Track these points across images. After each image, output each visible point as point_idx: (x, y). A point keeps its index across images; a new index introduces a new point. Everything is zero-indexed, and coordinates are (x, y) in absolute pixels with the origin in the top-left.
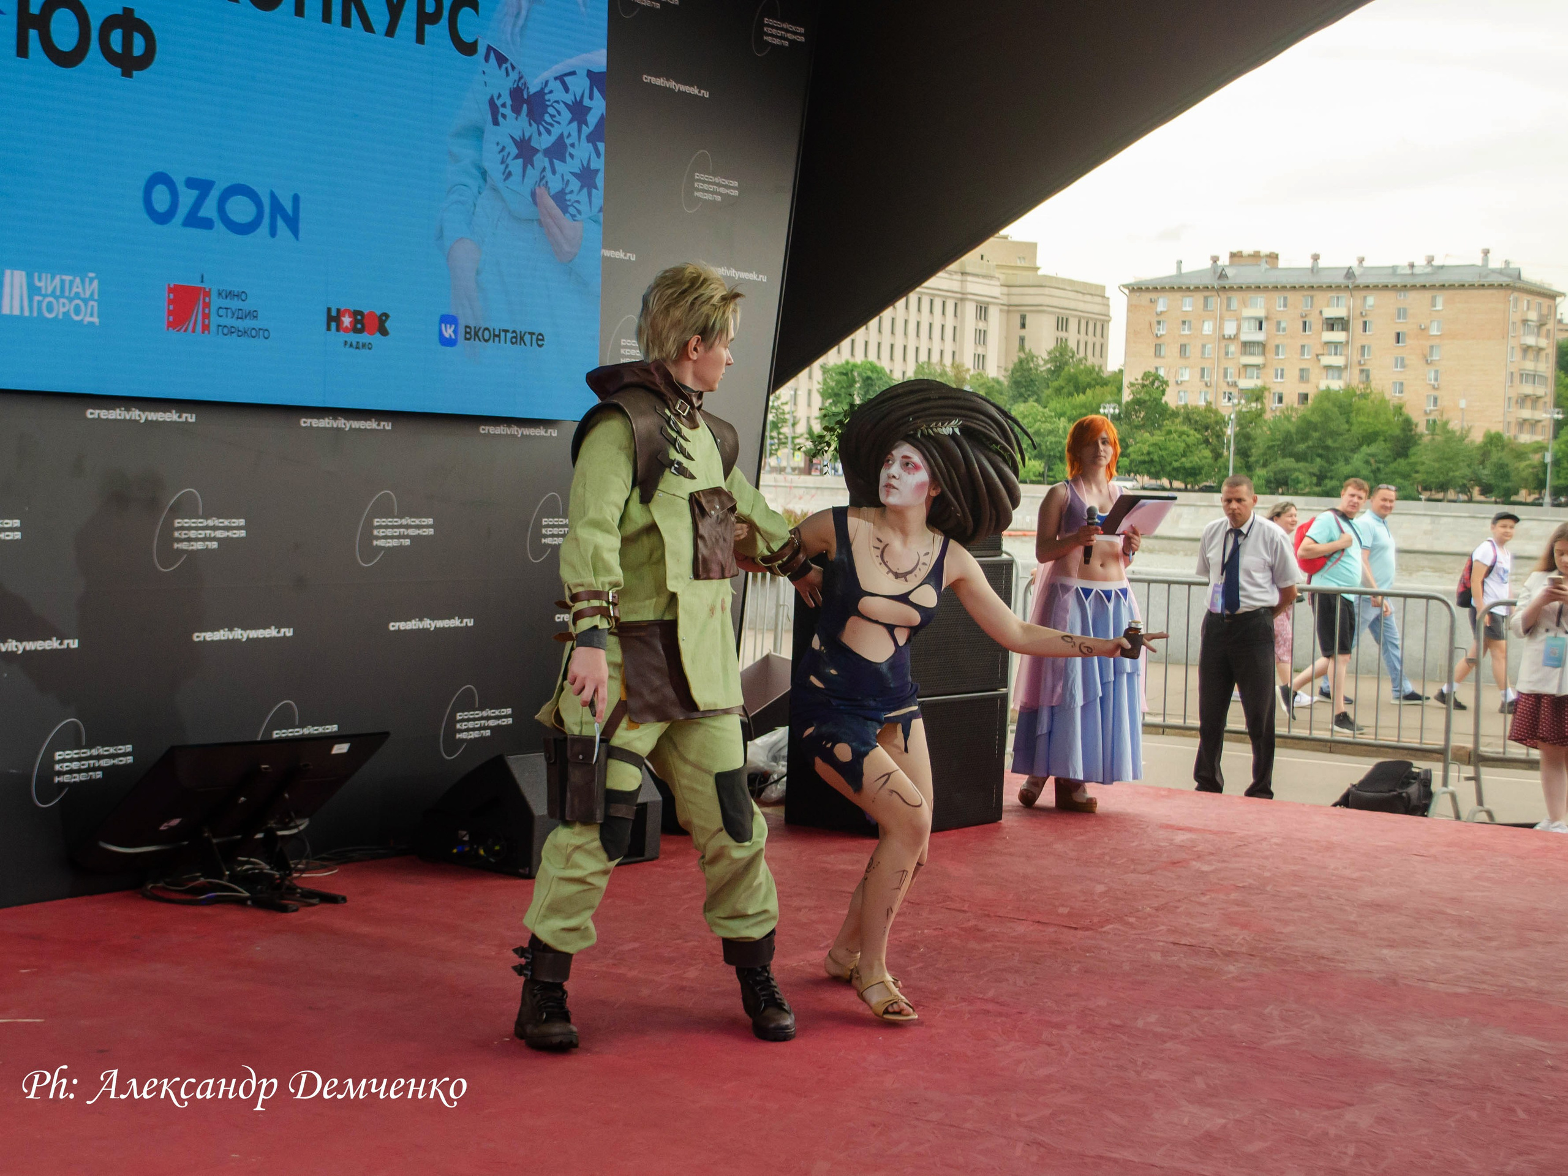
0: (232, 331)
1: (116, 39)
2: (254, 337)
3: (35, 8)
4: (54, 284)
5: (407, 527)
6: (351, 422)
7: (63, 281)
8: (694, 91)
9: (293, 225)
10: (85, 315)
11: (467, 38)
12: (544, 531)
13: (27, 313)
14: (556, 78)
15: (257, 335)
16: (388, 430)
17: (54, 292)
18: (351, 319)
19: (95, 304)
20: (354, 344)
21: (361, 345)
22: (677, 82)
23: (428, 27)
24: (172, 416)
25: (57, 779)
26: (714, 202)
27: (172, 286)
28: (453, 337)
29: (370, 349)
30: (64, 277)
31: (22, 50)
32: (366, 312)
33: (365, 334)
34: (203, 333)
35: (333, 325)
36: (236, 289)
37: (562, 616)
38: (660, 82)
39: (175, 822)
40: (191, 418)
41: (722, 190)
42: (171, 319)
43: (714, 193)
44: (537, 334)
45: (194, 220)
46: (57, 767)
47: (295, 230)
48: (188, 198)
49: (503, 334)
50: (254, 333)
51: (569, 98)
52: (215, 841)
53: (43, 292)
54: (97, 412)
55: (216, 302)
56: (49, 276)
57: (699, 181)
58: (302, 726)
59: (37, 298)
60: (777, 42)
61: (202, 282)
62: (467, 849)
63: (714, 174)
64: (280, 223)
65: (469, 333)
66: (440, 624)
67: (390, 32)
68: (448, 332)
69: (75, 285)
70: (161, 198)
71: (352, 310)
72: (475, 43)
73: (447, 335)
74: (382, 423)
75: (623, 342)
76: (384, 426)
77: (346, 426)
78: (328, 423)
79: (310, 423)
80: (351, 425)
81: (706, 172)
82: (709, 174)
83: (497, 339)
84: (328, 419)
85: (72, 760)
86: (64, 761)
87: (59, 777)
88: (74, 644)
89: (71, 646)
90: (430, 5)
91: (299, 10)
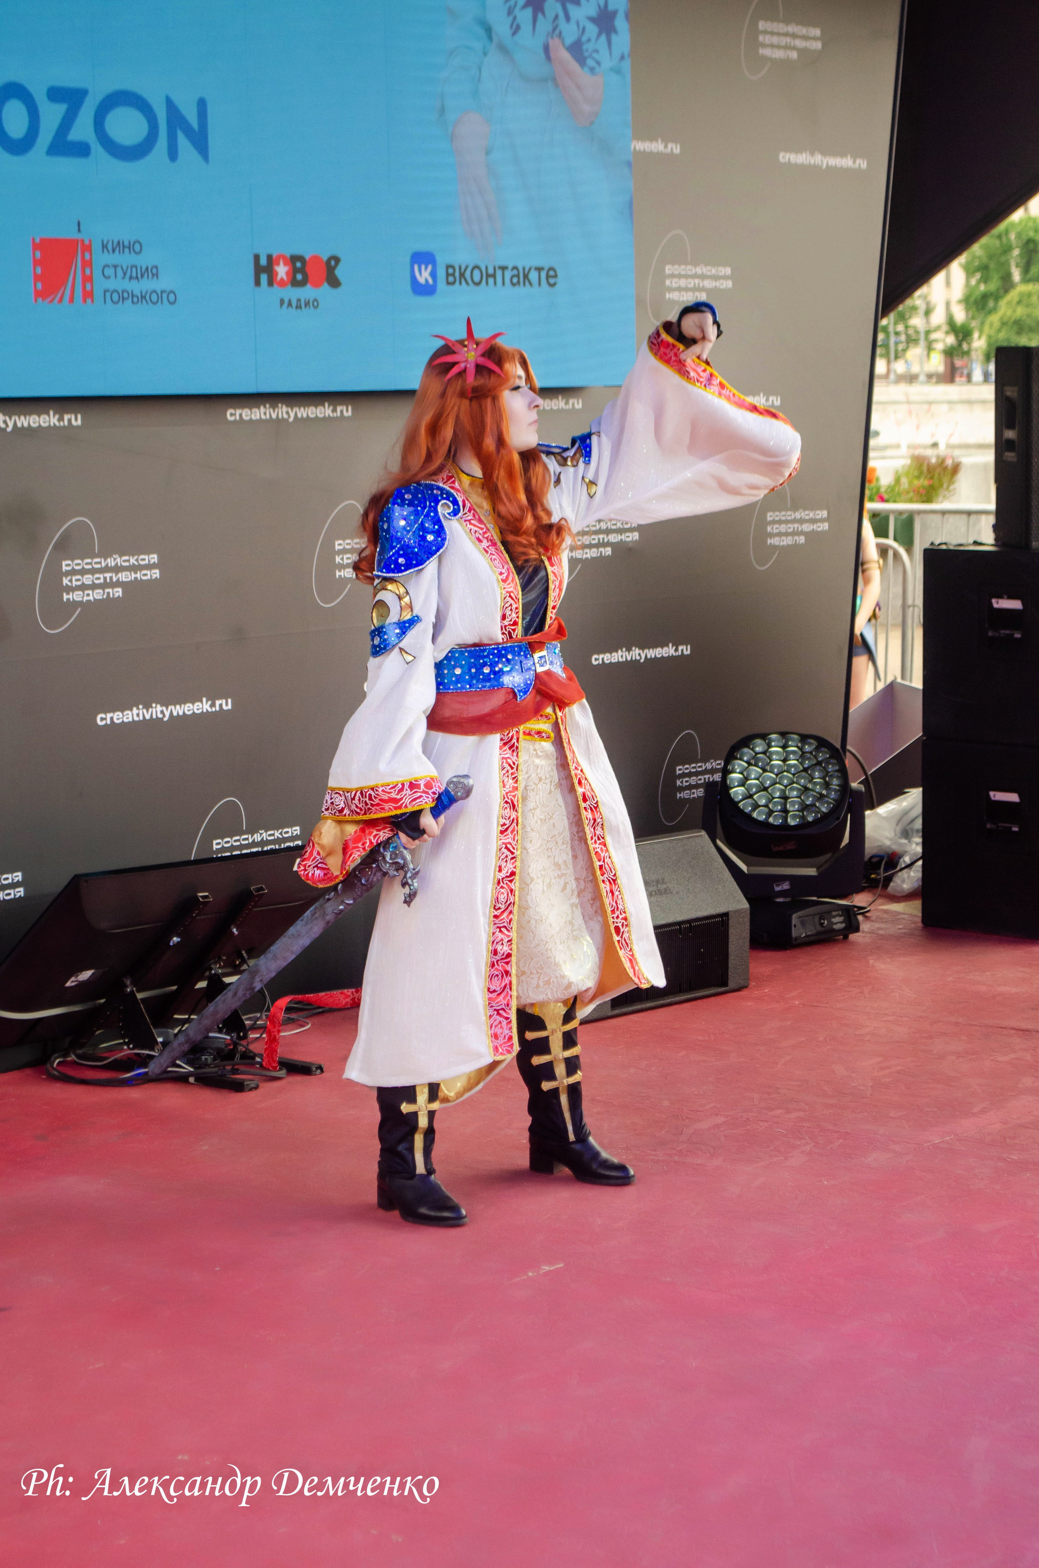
0: (123, 296)
2: (155, 303)
6: (296, 409)
9: (200, 142)
15: (160, 298)
16: (348, 418)
20: (294, 304)
21: (303, 306)
24: (49, 420)
26: (788, 60)
27: (37, 241)
28: (431, 281)
29: (316, 307)
32: (307, 257)
33: (308, 286)
34: (84, 301)
35: (264, 278)
36: (127, 238)
37: (601, 656)
39: (86, 975)
40: (76, 420)
41: (799, 43)
42: (39, 286)
43: (787, 47)
49: (499, 273)
50: (154, 297)
52: (140, 996)
55: (100, 259)
57: (765, 32)
58: (252, 831)
61: (79, 230)
63: (787, 21)
64: (182, 141)
65: (453, 275)
68: (424, 276)
71: (288, 255)
73: (422, 280)
74: (339, 408)
75: (669, 269)
76: (342, 412)
77: (289, 416)
78: (265, 414)
79: (241, 415)
80: (296, 414)
81: (774, 19)
82: (778, 21)
83: (491, 280)
84: (265, 407)
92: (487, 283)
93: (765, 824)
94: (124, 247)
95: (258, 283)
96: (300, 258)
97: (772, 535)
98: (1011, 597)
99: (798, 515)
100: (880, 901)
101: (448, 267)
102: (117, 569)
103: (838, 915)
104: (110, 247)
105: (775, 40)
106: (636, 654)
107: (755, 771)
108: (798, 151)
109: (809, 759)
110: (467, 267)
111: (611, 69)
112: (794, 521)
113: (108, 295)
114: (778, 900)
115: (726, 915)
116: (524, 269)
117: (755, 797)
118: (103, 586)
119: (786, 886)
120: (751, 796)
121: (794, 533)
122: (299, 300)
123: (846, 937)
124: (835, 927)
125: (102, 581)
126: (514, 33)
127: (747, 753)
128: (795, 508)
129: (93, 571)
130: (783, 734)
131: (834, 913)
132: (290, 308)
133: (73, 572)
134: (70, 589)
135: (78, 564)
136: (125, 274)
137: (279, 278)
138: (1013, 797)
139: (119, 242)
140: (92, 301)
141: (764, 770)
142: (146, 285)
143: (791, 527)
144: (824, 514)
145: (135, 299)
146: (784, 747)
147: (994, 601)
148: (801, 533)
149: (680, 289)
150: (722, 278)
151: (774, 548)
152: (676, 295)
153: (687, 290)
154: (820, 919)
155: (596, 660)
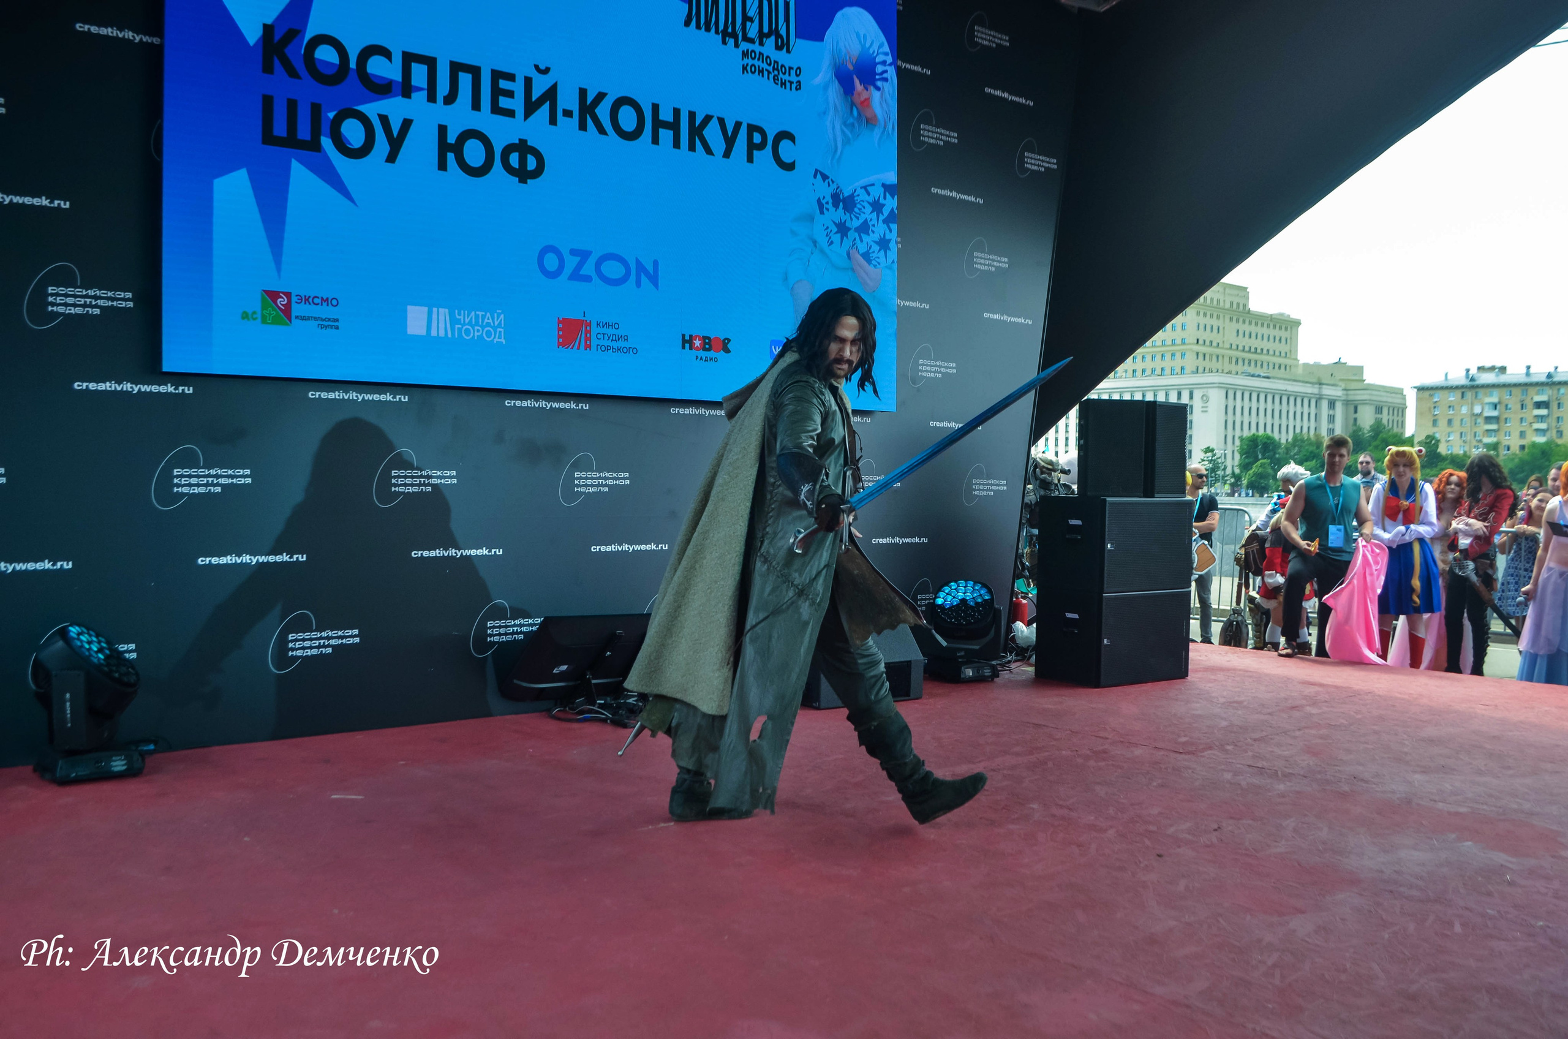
0: (608, 348)
3: (451, 139)
4: (470, 317)
6: (709, 410)
7: (477, 316)
8: (971, 198)
9: (654, 280)
10: (495, 337)
11: (786, 158)
13: (450, 335)
14: (861, 188)
17: (470, 323)
19: (502, 330)
20: (704, 359)
21: (709, 358)
22: (958, 192)
23: (755, 152)
24: (571, 404)
25: (489, 640)
30: (477, 313)
31: (442, 166)
34: (586, 349)
35: (687, 345)
36: (611, 320)
38: (945, 192)
39: (564, 668)
40: (586, 407)
41: (995, 264)
42: (561, 340)
43: (989, 265)
45: (576, 276)
46: (489, 631)
47: (656, 285)
48: (571, 262)
50: (625, 350)
51: (871, 199)
52: (594, 681)
53: (462, 322)
55: (595, 330)
56: (466, 312)
59: (457, 326)
61: (584, 316)
64: (644, 278)
67: (727, 154)
69: (487, 317)
70: (551, 261)
72: (793, 164)
75: (920, 361)
77: (706, 413)
78: (692, 411)
79: (678, 411)
80: (709, 413)
84: (692, 408)
85: (500, 627)
86: (494, 627)
87: (490, 638)
88: (499, 552)
89: (498, 553)
90: (757, 138)
91: (655, 140)
94: (609, 325)
95: (683, 347)
97: (975, 490)
98: (1077, 519)
99: (990, 482)
100: (1024, 666)
102: (606, 478)
103: (989, 669)
104: (601, 325)
105: (983, 261)
106: (897, 540)
108: (994, 313)
109: (976, 593)
111: (886, 267)
112: (988, 484)
113: (599, 347)
114: (960, 660)
115: (910, 661)
118: (598, 485)
119: (962, 653)
121: (987, 490)
122: (706, 357)
123: (993, 680)
124: (986, 674)
125: (597, 483)
126: (830, 245)
127: (947, 589)
128: (988, 479)
129: (592, 478)
130: (966, 581)
131: (985, 668)
133: (581, 478)
134: (578, 486)
135: (584, 474)
136: (609, 338)
137: (696, 346)
138: (1076, 616)
139: (606, 323)
140: (590, 350)
141: (954, 597)
142: (621, 344)
143: (986, 487)
144: (1005, 482)
145: (614, 350)
146: (965, 587)
147: (1069, 520)
148: (992, 490)
149: (927, 371)
150: (951, 368)
151: (977, 496)
152: (924, 374)
153: (931, 372)
154: (978, 670)
155: (874, 541)
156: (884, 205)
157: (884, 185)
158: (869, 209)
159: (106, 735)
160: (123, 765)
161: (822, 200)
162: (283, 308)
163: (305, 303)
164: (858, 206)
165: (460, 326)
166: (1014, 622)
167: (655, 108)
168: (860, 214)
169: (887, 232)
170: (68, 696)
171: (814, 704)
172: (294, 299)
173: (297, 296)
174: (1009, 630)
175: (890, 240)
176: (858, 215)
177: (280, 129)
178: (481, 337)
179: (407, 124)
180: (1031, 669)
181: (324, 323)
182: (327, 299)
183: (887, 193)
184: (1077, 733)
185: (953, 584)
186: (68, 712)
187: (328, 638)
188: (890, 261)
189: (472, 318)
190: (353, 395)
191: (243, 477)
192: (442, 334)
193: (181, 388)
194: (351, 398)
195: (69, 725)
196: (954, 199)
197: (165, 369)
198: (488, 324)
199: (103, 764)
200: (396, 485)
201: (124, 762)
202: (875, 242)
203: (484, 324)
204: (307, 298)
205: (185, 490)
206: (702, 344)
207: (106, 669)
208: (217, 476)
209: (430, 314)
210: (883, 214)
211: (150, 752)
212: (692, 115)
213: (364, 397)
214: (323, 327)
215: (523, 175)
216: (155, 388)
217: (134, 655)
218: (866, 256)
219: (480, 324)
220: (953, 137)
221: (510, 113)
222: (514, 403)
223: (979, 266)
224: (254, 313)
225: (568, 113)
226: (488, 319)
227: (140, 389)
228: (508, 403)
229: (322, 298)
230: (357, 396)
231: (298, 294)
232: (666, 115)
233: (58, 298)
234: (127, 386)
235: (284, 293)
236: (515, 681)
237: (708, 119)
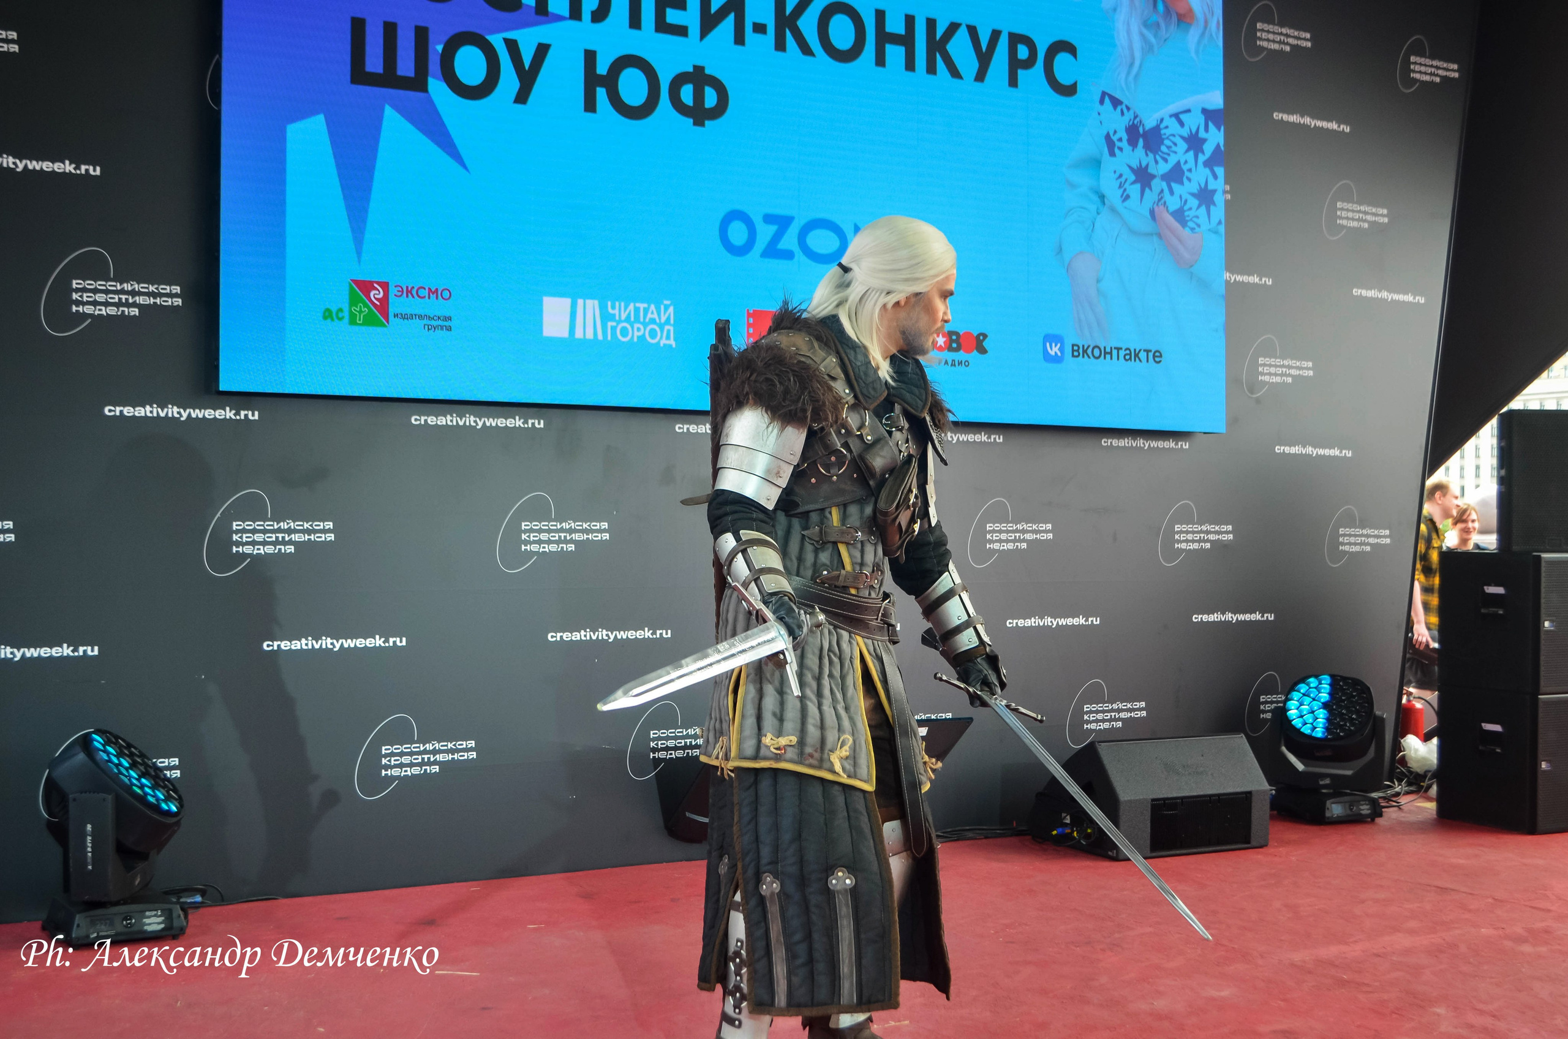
1: (687, 94)
3: (602, 69)
5: (1024, 531)
6: (958, 435)
7: (637, 310)
8: (1333, 126)
10: (661, 338)
11: (1064, 79)
12: (1177, 537)
13: (600, 337)
14: (1171, 116)
16: (1000, 443)
17: (628, 319)
18: (944, 339)
19: (672, 328)
20: (950, 363)
22: (1313, 117)
23: (1021, 73)
25: (652, 755)
26: (1360, 229)
27: (751, 311)
28: (1059, 354)
30: (638, 305)
31: (590, 105)
32: (961, 334)
33: (961, 352)
37: (1200, 616)
38: (1294, 118)
41: (1369, 218)
43: (1359, 220)
44: (1153, 352)
45: (772, 251)
46: (652, 744)
48: (765, 233)
49: (1115, 352)
51: (1185, 132)
53: (617, 318)
54: (686, 427)
56: (623, 304)
59: (610, 324)
60: (1427, 78)
62: (1068, 831)
63: (1360, 203)
65: (1078, 351)
66: (1062, 622)
67: (980, 76)
68: (1054, 350)
70: (738, 233)
72: (1074, 86)
73: (1053, 353)
74: (993, 437)
75: (1261, 360)
76: (995, 439)
77: (953, 440)
80: (958, 437)
81: (1349, 200)
82: (1353, 202)
83: (1108, 356)
85: (667, 738)
86: (659, 738)
87: (654, 753)
88: (667, 634)
89: (665, 636)
90: (1023, 52)
91: (880, 61)
92: (1105, 358)
93: (1310, 737)
96: (957, 334)
97: (1343, 544)
98: (1497, 585)
99: (1365, 532)
100: (1420, 800)
101: (1073, 346)
103: (1367, 805)
105: (1350, 215)
106: (1229, 616)
107: (1307, 700)
108: (1368, 288)
110: (1088, 347)
112: (1362, 536)
114: (1324, 791)
115: (1248, 795)
116: (1135, 350)
117: (1304, 717)
119: (1327, 781)
120: (1302, 717)
121: (1361, 544)
122: (953, 361)
123: (1373, 820)
124: (1363, 812)
127: (1303, 688)
128: (1363, 528)
131: (1362, 803)
132: (946, 365)
137: (938, 345)
138: (1497, 728)
141: (1314, 699)
143: (1359, 539)
144: (1387, 532)
147: (1485, 588)
148: (1368, 544)
149: (1270, 374)
150: (1305, 369)
151: (1345, 552)
152: (1267, 378)
153: (1276, 375)
154: (1350, 806)
155: (1196, 618)
156: (1204, 141)
157: (1204, 111)
158: (1182, 146)
159: (137, 883)
160: (159, 923)
161: (1111, 135)
162: (378, 303)
163: (407, 296)
164: (1167, 142)
165: (614, 324)
166: (1403, 736)
167: (880, 15)
168: (1169, 155)
169: (1211, 178)
170: (89, 827)
171: (1110, 853)
172: (393, 291)
173: (395, 286)
174: (1397, 747)
175: (1214, 191)
176: (1166, 156)
177: (374, 63)
178: (642, 338)
179: (542, 50)
180: (1432, 806)
181: (434, 323)
182: (437, 289)
183: (1210, 124)
184: (1501, 901)
185: (1312, 680)
186: (89, 849)
187: (435, 752)
188: (1215, 220)
189: (629, 314)
190: (470, 420)
191: (324, 531)
192: (590, 335)
193: (243, 413)
194: (468, 424)
195: (90, 867)
196: (1306, 127)
197: (222, 387)
198: (653, 321)
199: (134, 921)
200: (526, 543)
201: (161, 919)
202: (1193, 195)
203: (647, 320)
204: (409, 289)
205: (248, 549)
206: (948, 343)
207: (138, 791)
208: (290, 531)
209: (574, 306)
210: (1203, 153)
211: (196, 906)
212: (931, 24)
213: (485, 421)
214: (430, 328)
215: (699, 114)
216: (209, 414)
217: (177, 774)
218: (1179, 215)
219: (642, 320)
220: (1304, 39)
221: (681, 31)
222: (688, 429)
223: (1344, 222)
224: (340, 310)
225: (760, 28)
226: (652, 313)
227: (190, 414)
228: (679, 428)
229: (430, 289)
230: (475, 422)
231: (399, 284)
232: (895, 25)
233: (85, 295)
234: (173, 411)
235: (378, 283)
236: (688, 814)
237: (953, 28)
